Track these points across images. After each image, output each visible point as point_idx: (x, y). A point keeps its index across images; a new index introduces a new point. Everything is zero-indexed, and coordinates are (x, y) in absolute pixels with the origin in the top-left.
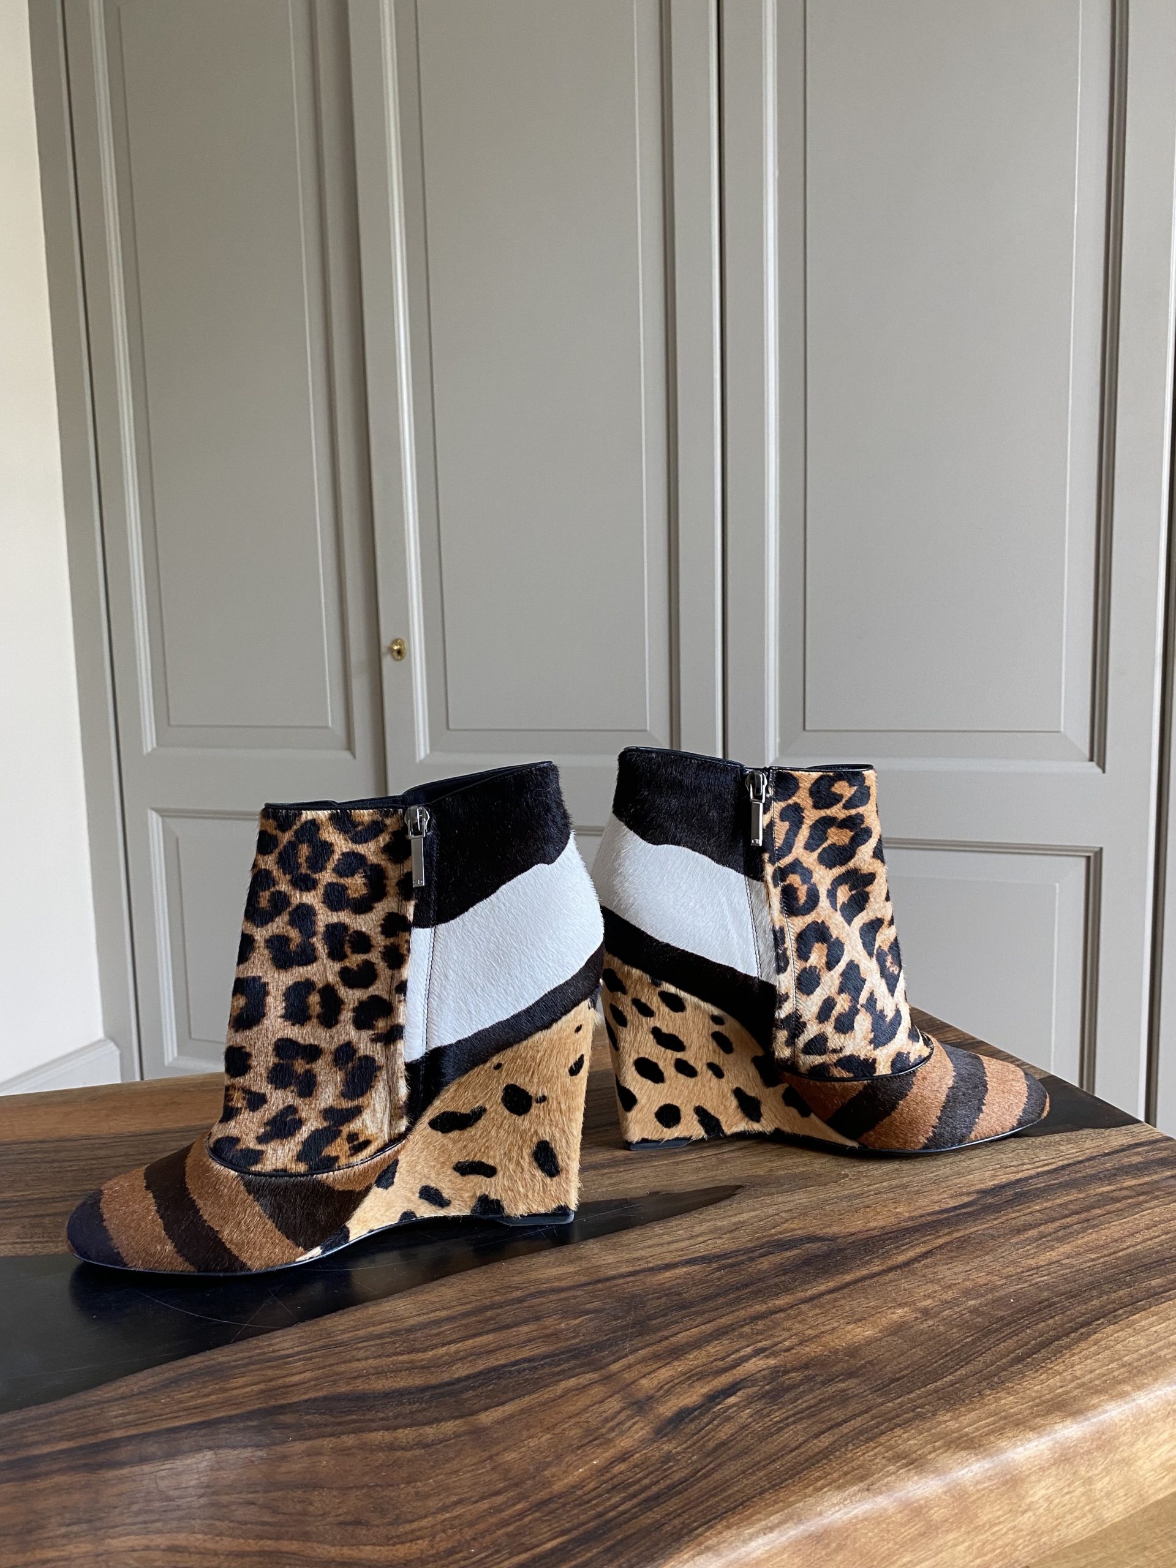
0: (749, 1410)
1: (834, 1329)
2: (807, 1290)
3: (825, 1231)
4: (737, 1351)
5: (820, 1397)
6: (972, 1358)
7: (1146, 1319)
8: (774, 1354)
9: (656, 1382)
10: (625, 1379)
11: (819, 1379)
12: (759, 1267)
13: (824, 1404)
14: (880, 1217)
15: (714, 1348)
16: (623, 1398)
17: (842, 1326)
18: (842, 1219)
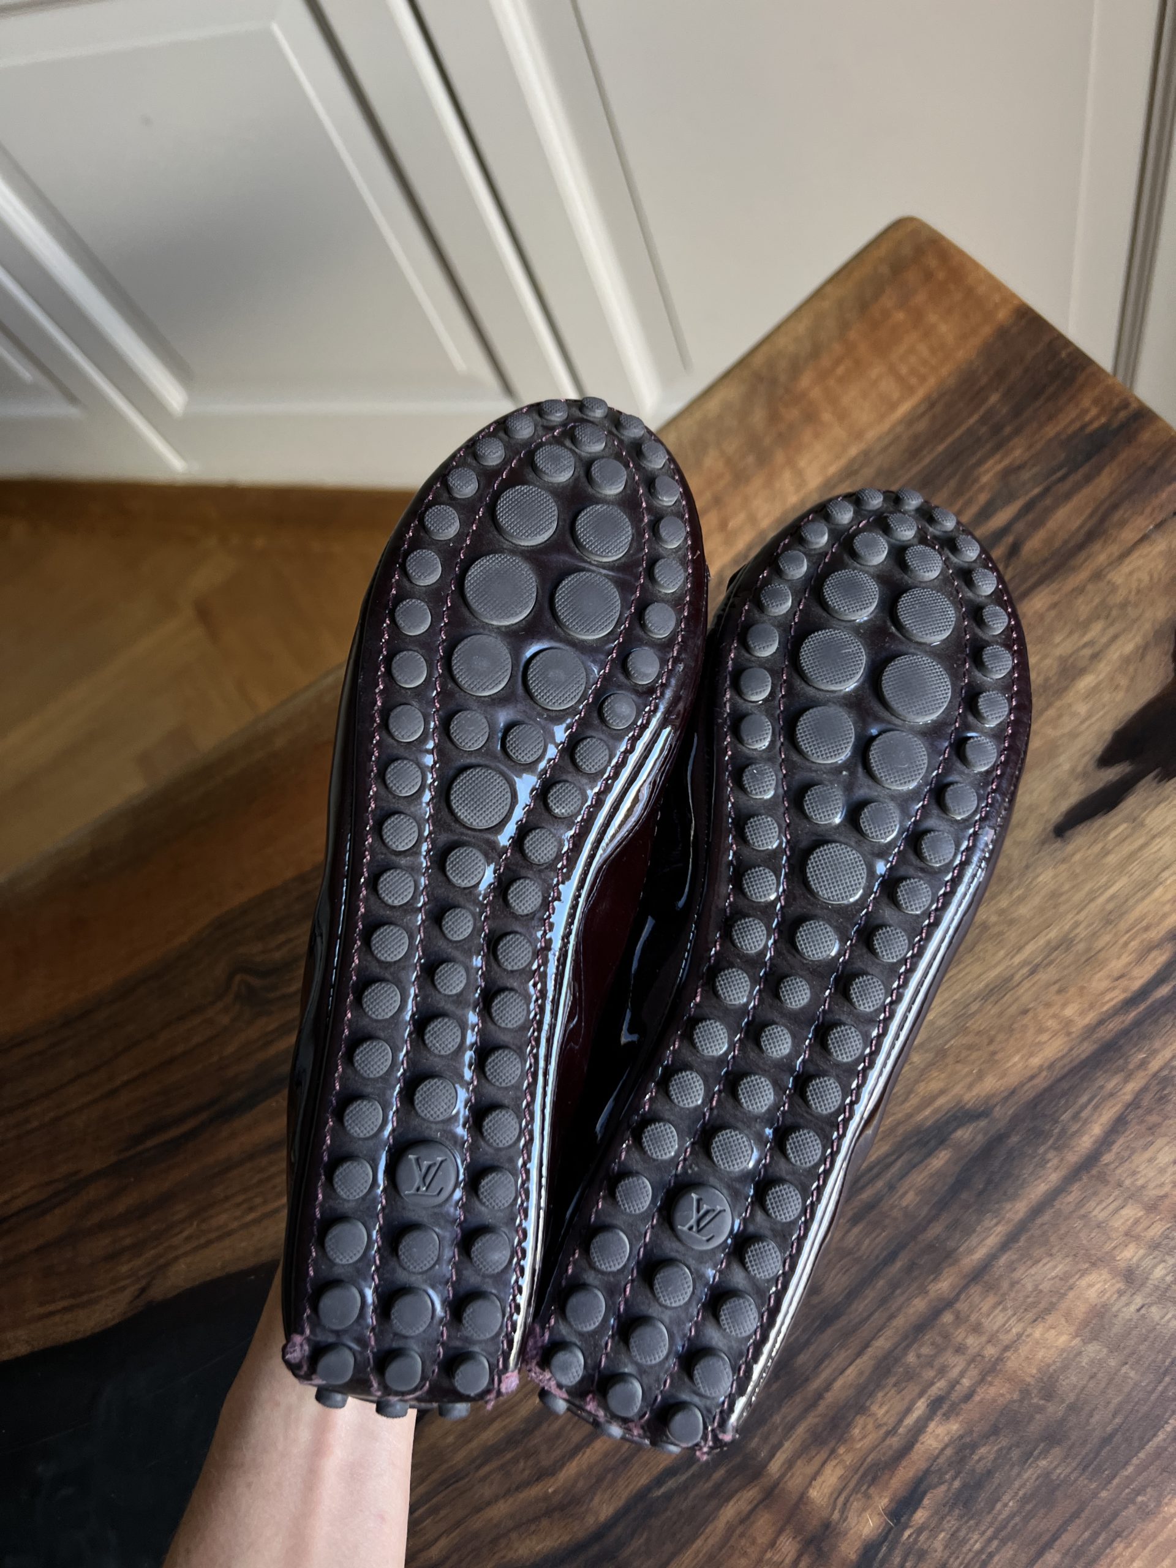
0: (942, 1535)
1: (1019, 1336)
2: (971, 1251)
3: (975, 1092)
4: (908, 1410)
5: (1021, 1493)
8: (953, 1411)
9: (827, 1491)
11: (1015, 1454)
12: (904, 1203)
13: (1028, 1507)
14: (1044, 1037)
15: (883, 1408)
16: (799, 1531)
17: (1029, 1330)
18: (994, 1053)
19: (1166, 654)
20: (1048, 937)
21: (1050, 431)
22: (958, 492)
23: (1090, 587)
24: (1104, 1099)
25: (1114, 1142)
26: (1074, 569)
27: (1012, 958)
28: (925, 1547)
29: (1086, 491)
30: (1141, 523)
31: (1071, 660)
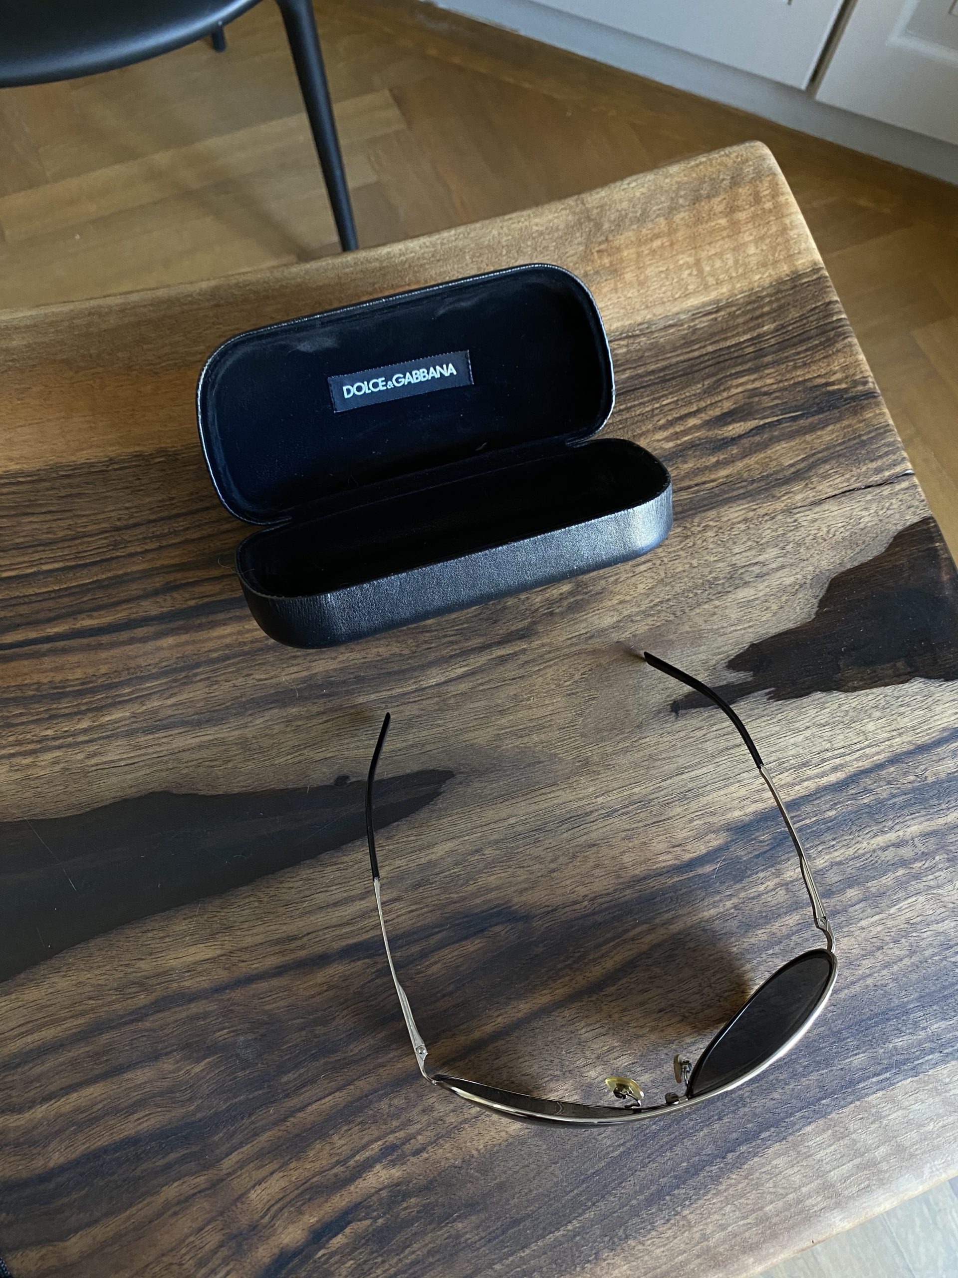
0: (352, 1262)
2: (468, 1031)
4: (364, 1147)
5: (431, 1245)
6: (609, 1189)
7: (819, 1134)
8: (401, 1160)
9: (266, 1198)
10: (233, 1189)
11: (438, 1211)
13: (431, 1260)
15: (342, 1140)
16: (226, 1225)
18: (553, 871)
19: (816, 597)
20: (633, 791)
21: (800, 375)
22: (709, 392)
23: (780, 517)
24: (624, 941)
25: (620, 979)
26: (773, 497)
27: (596, 797)
28: (333, 1269)
29: (808, 438)
30: (840, 482)
31: (742, 570)
